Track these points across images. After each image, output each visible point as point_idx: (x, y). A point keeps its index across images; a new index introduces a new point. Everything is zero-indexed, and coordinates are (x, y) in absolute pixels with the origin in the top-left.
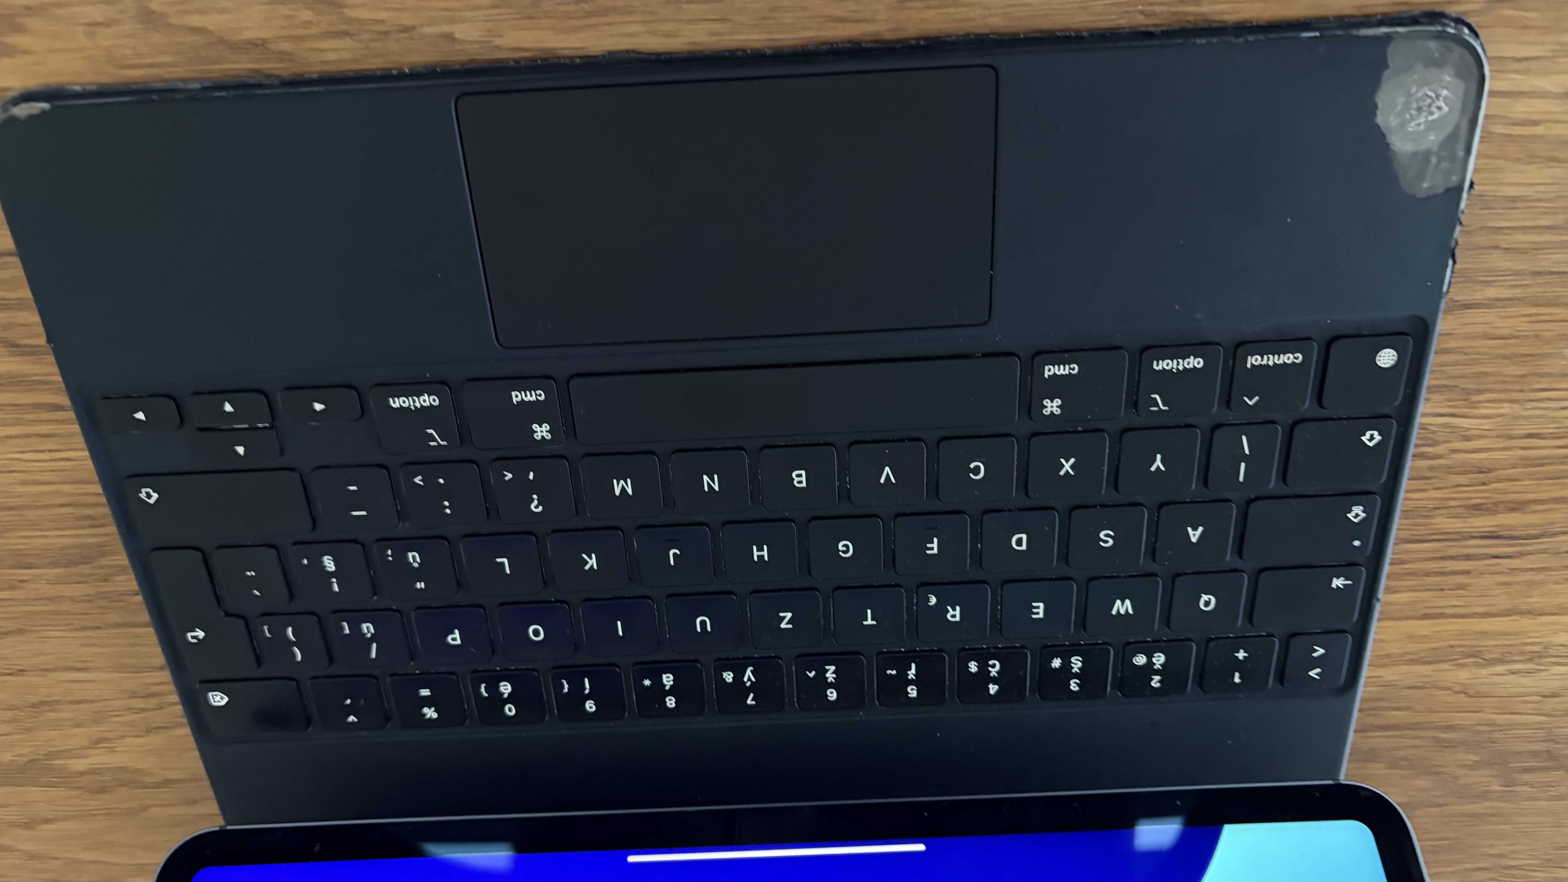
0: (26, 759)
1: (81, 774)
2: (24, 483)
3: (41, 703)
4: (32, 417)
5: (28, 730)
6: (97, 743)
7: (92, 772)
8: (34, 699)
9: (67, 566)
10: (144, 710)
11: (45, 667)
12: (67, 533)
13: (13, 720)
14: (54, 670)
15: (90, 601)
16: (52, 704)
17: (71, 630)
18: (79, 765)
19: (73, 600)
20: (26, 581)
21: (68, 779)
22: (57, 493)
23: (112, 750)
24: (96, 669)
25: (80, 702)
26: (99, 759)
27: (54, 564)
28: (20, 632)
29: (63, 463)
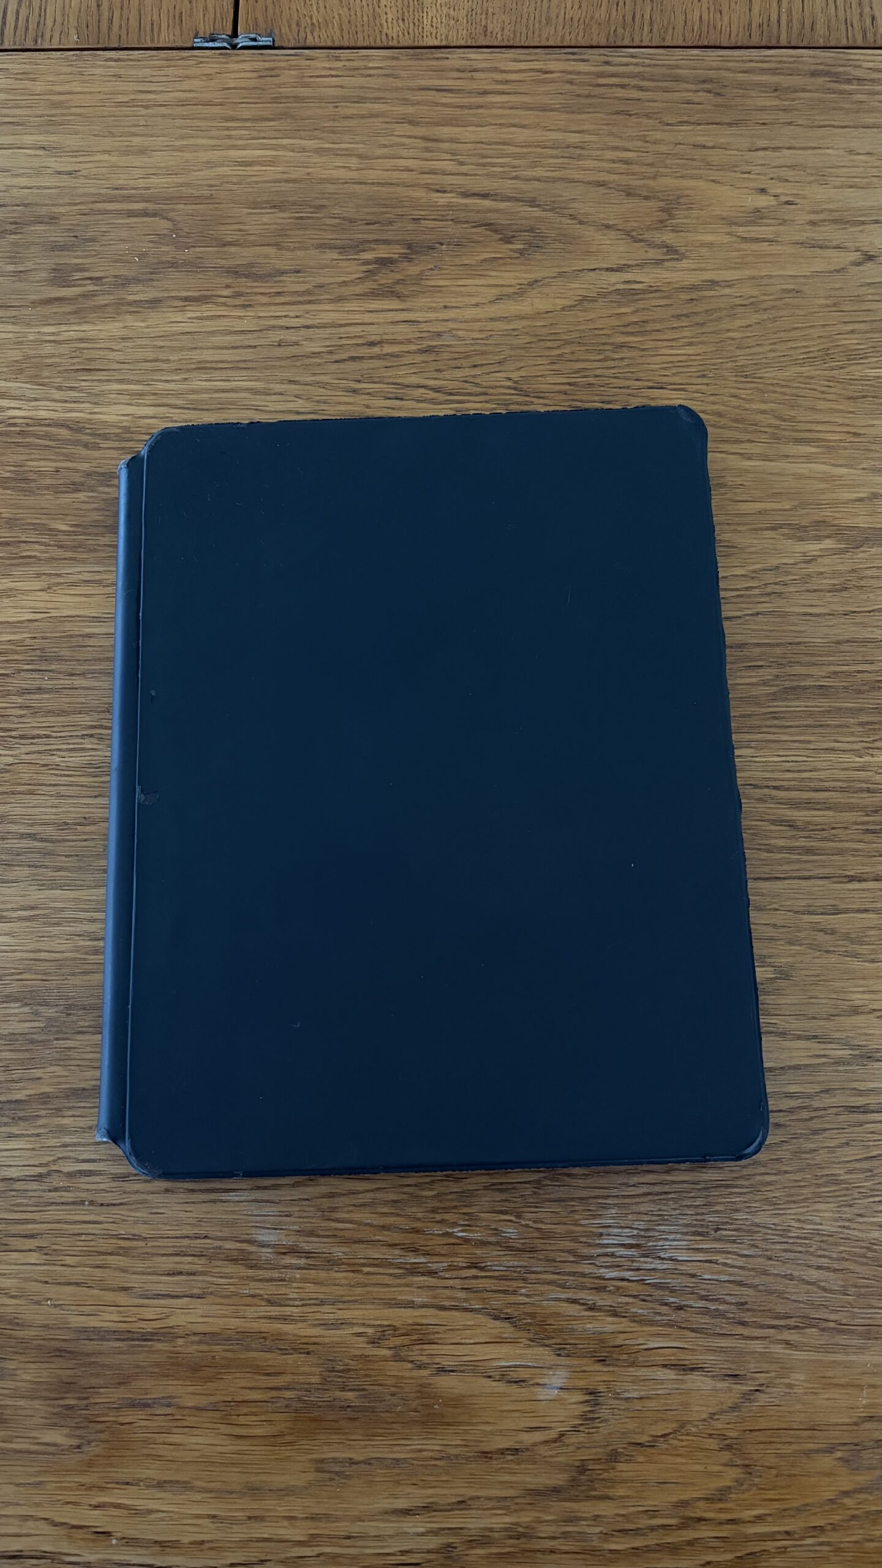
0: (862, 549)
1: (828, 537)
2: (809, 742)
3: (841, 591)
4: (793, 783)
5: (854, 571)
6: (812, 560)
7: (819, 538)
8: (845, 594)
9: (799, 686)
10: (776, 584)
11: (831, 617)
12: (792, 709)
13: (862, 578)
14: (825, 614)
15: (791, 662)
16: (833, 590)
17: (805, 643)
18: (828, 544)
19: (799, 663)
20: (825, 677)
21: (838, 532)
22: (791, 735)
23: (804, 554)
24: (798, 614)
25: (815, 591)
26: (813, 548)
27: (805, 688)
28: (839, 643)
29: (781, 753)
